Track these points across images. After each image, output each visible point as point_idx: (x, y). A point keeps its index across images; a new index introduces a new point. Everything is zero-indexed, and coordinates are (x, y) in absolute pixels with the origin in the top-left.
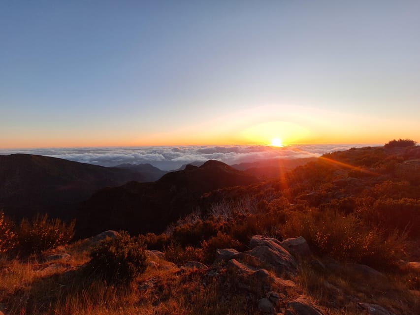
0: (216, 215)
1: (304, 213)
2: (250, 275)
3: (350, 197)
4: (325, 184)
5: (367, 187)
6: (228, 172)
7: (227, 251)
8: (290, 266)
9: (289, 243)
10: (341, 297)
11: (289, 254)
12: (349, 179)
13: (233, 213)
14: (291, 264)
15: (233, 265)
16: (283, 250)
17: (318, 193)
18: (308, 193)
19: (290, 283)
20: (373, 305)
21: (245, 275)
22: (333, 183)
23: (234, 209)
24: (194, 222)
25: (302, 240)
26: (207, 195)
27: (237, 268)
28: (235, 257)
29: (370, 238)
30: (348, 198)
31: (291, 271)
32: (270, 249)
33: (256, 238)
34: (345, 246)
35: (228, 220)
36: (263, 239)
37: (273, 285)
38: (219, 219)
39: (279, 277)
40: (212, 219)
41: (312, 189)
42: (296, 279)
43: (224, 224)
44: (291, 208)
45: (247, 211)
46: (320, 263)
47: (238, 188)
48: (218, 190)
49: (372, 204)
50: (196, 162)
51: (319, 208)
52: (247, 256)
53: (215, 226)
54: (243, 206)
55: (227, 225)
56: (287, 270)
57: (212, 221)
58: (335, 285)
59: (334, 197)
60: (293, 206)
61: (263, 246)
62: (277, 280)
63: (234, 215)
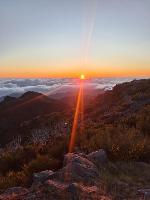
0: (36, 139)
1: (104, 129)
2: (63, 191)
3: (133, 115)
4: (117, 107)
5: (142, 107)
6: (45, 101)
7: (43, 174)
8: (94, 174)
9: (93, 156)
10: (128, 190)
11: (94, 165)
12: (132, 102)
13: (50, 136)
14: (95, 172)
15: (48, 185)
16: (89, 162)
17: (113, 114)
18: (106, 114)
19: (94, 189)
20: (146, 190)
21: (59, 192)
22: (122, 106)
23: (51, 132)
24: (15, 149)
25: (102, 152)
26: (27, 123)
27: (52, 186)
28: (51, 177)
29: (144, 143)
30: (131, 116)
31: (95, 178)
32: (79, 164)
33: (69, 156)
34: (130, 152)
35: (47, 142)
36: (74, 157)
37: (82, 194)
38: (39, 142)
39: (86, 186)
40: (32, 144)
41: (109, 111)
42: (98, 183)
43: (43, 146)
44: (95, 126)
45: (62, 133)
46: (115, 167)
47: (54, 114)
48: (37, 118)
49: (145, 118)
50: (15, 94)
51: (114, 125)
52: (61, 174)
53: (35, 150)
54: (59, 128)
55: (45, 147)
56: (92, 178)
57: (32, 146)
58: (124, 181)
59: (122, 116)
60: (96, 125)
61: (74, 162)
62: (85, 188)
63: (52, 137)
